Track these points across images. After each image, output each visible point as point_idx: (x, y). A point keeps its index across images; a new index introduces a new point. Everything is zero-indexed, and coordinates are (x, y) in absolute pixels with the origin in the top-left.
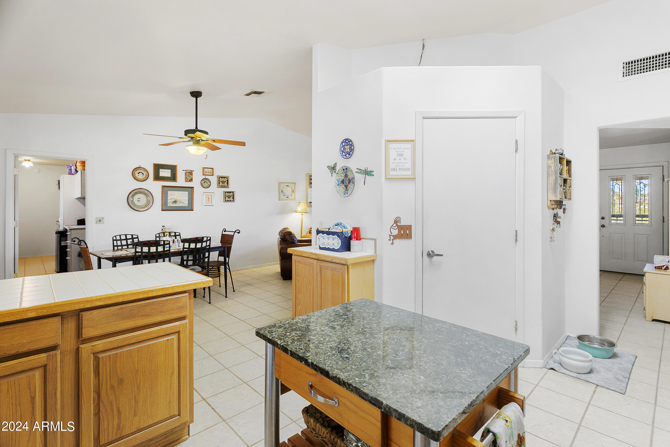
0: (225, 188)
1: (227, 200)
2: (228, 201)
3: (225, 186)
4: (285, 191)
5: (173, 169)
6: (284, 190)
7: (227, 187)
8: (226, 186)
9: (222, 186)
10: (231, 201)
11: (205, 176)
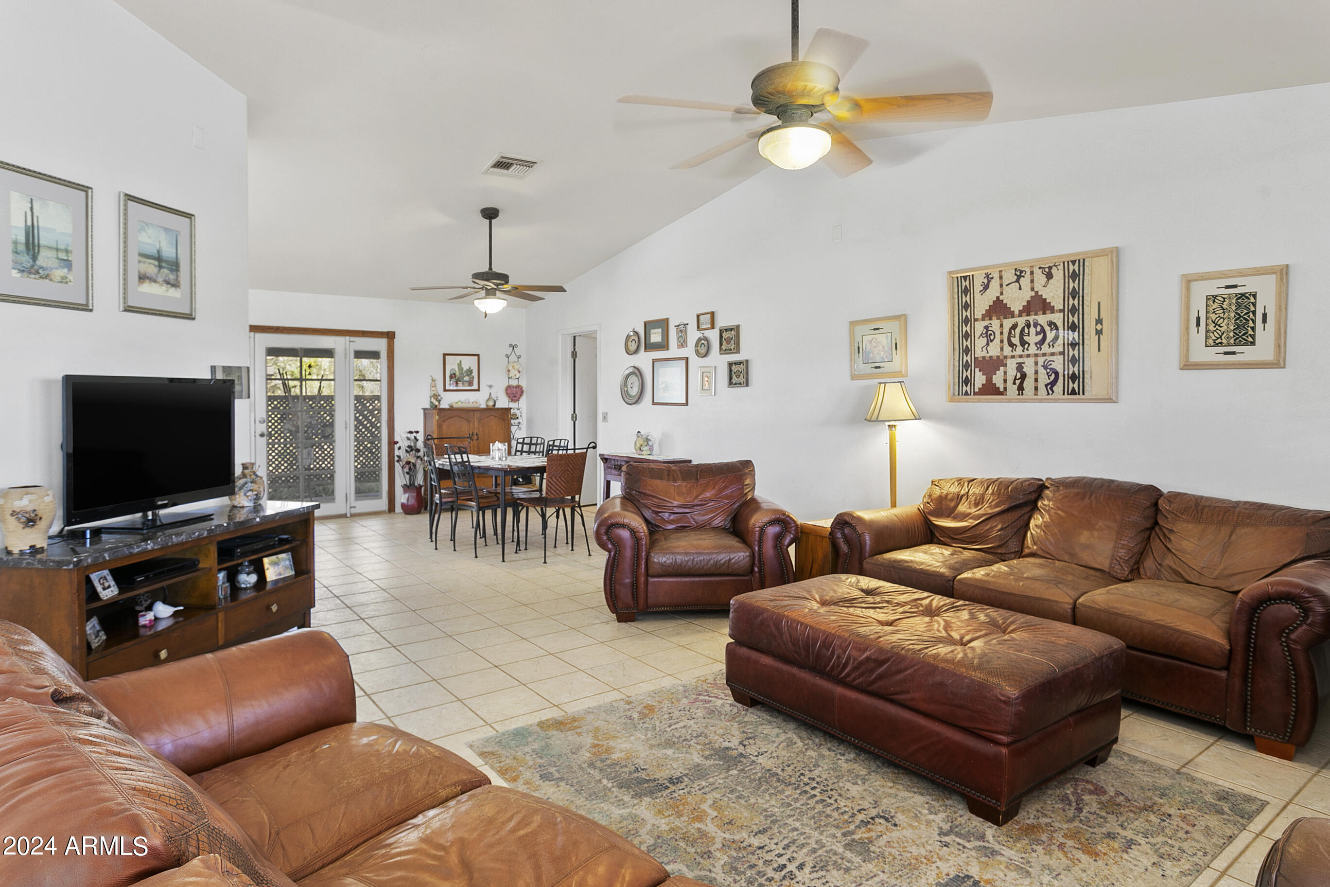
0: (730, 353)
1: (734, 382)
2: (736, 384)
3: (731, 350)
4: (868, 346)
5: (663, 324)
6: (866, 345)
7: (737, 350)
8: (732, 348)
9: (726, 350)
10: (740, 384)
11: (702, 332)
